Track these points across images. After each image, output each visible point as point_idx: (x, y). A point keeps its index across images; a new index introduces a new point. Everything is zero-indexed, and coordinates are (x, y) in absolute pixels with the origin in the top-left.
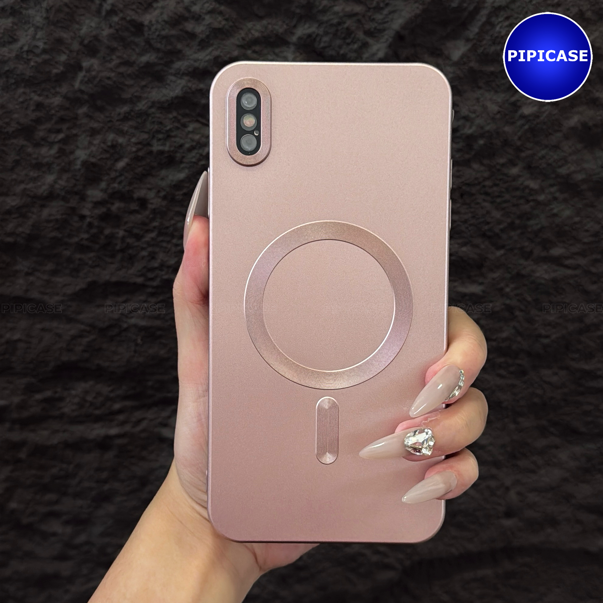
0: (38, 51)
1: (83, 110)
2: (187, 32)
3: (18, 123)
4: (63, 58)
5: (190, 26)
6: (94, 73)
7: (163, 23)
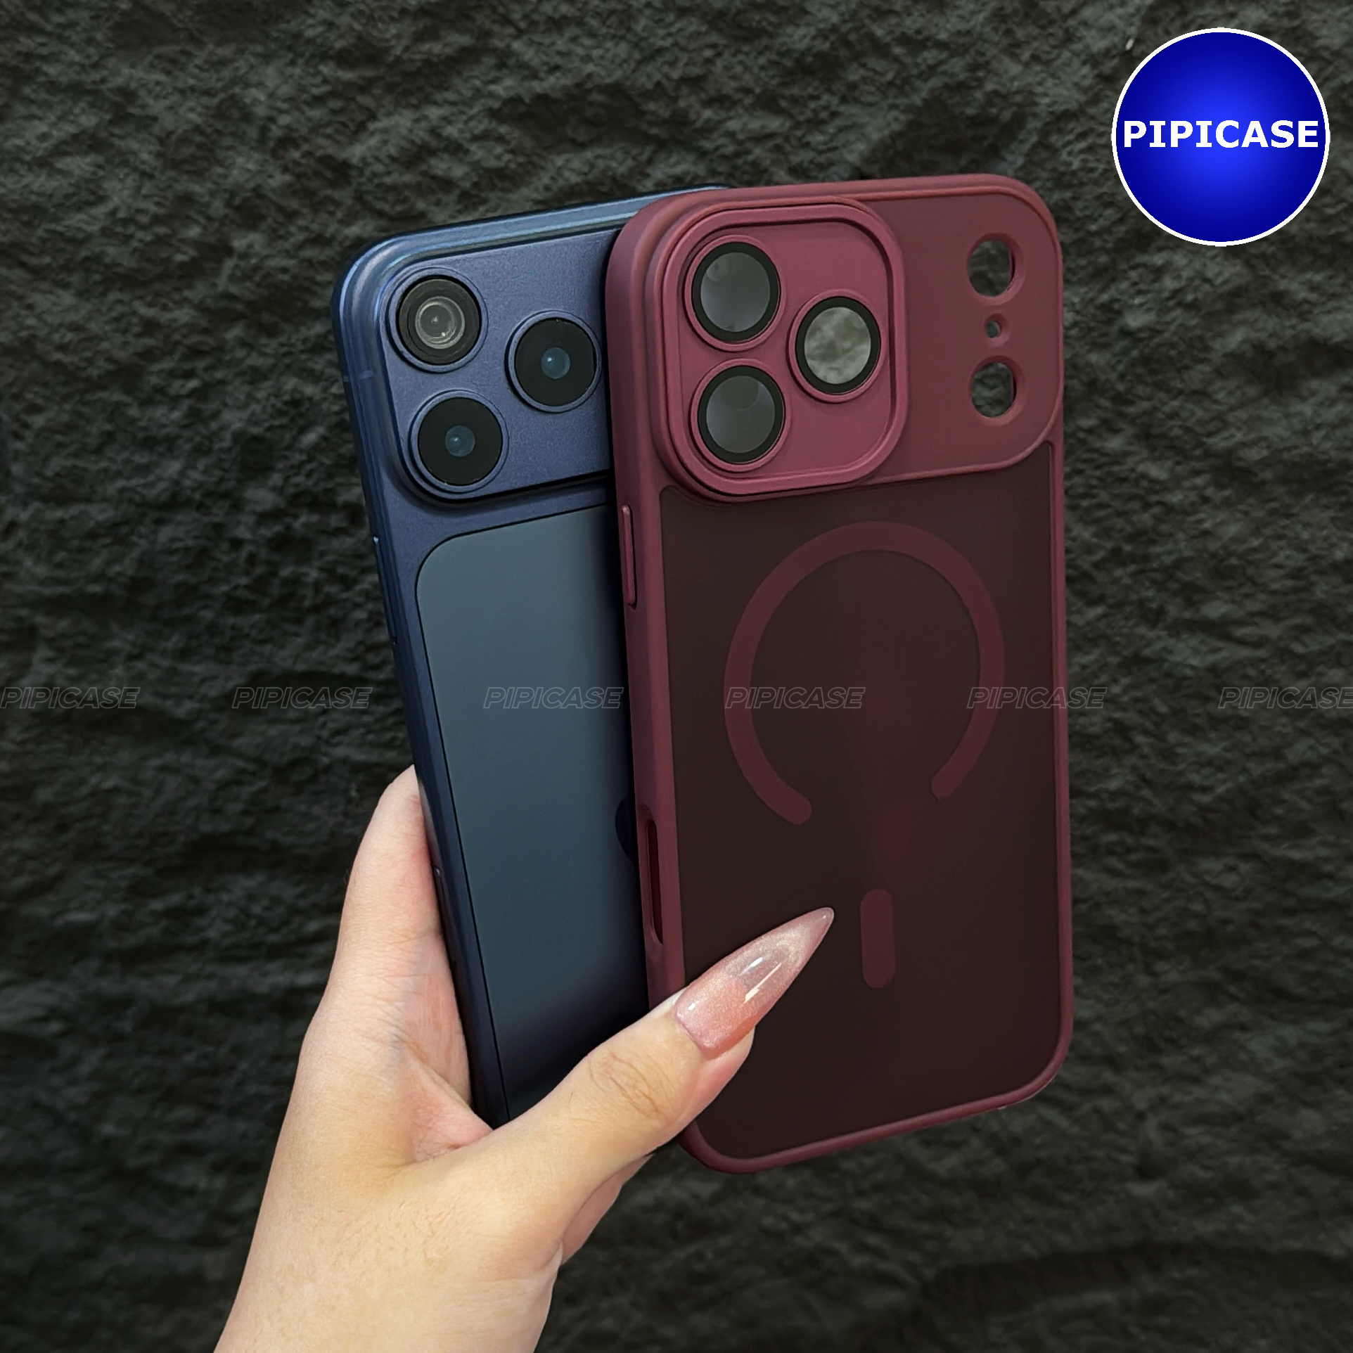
0: (144, 219)
1: (234, 333)
2: (434, 178)
3: (110, 359)
4: (194, 232)
5: (440, 166)
6: (254, 261)
7: (387, 161)
